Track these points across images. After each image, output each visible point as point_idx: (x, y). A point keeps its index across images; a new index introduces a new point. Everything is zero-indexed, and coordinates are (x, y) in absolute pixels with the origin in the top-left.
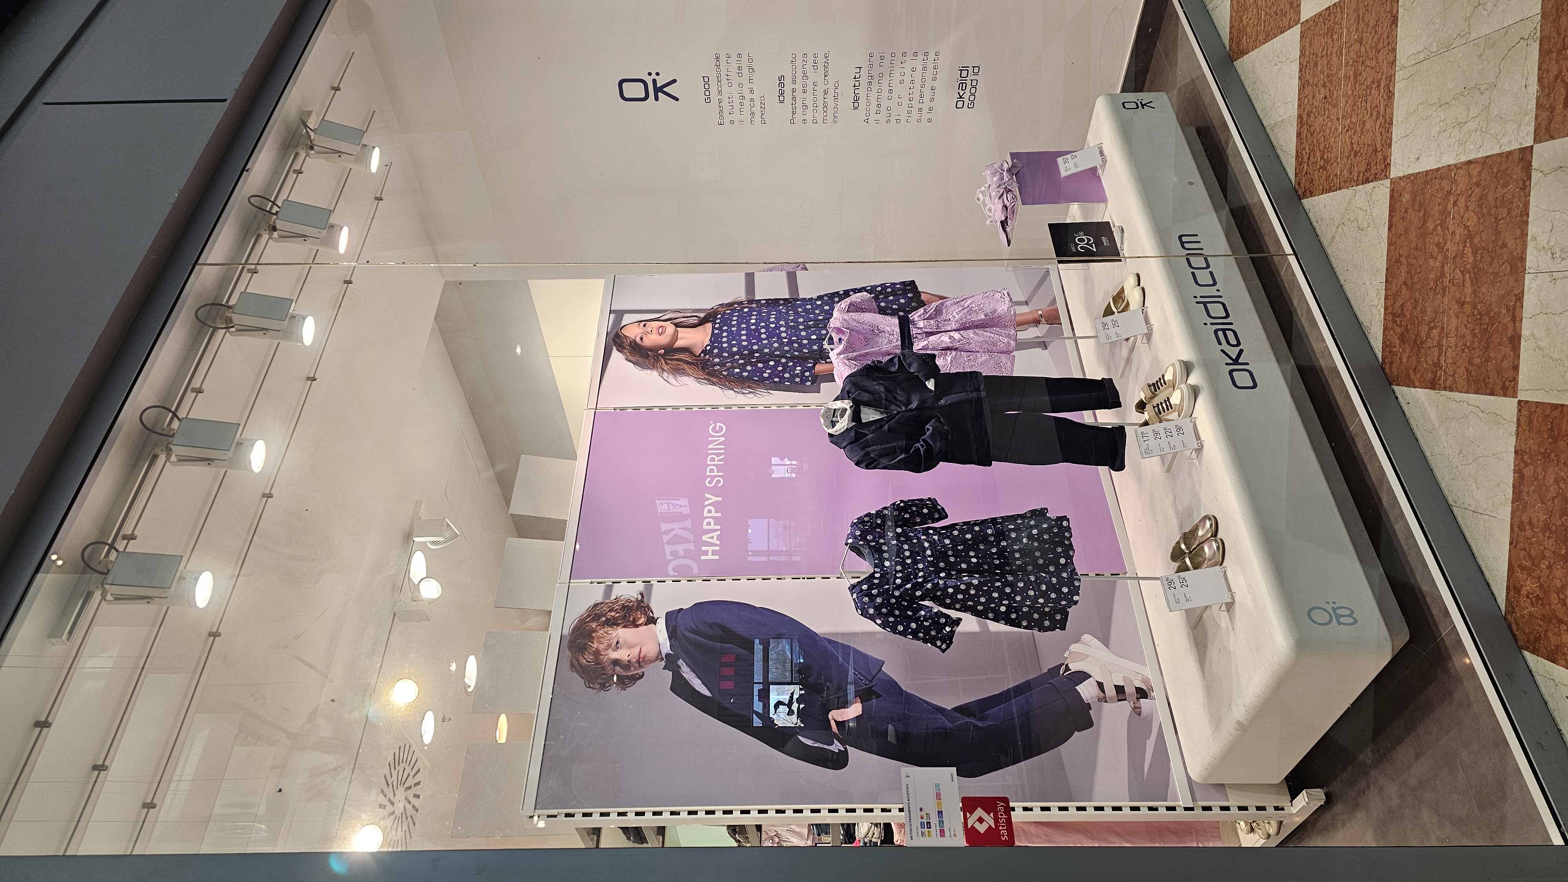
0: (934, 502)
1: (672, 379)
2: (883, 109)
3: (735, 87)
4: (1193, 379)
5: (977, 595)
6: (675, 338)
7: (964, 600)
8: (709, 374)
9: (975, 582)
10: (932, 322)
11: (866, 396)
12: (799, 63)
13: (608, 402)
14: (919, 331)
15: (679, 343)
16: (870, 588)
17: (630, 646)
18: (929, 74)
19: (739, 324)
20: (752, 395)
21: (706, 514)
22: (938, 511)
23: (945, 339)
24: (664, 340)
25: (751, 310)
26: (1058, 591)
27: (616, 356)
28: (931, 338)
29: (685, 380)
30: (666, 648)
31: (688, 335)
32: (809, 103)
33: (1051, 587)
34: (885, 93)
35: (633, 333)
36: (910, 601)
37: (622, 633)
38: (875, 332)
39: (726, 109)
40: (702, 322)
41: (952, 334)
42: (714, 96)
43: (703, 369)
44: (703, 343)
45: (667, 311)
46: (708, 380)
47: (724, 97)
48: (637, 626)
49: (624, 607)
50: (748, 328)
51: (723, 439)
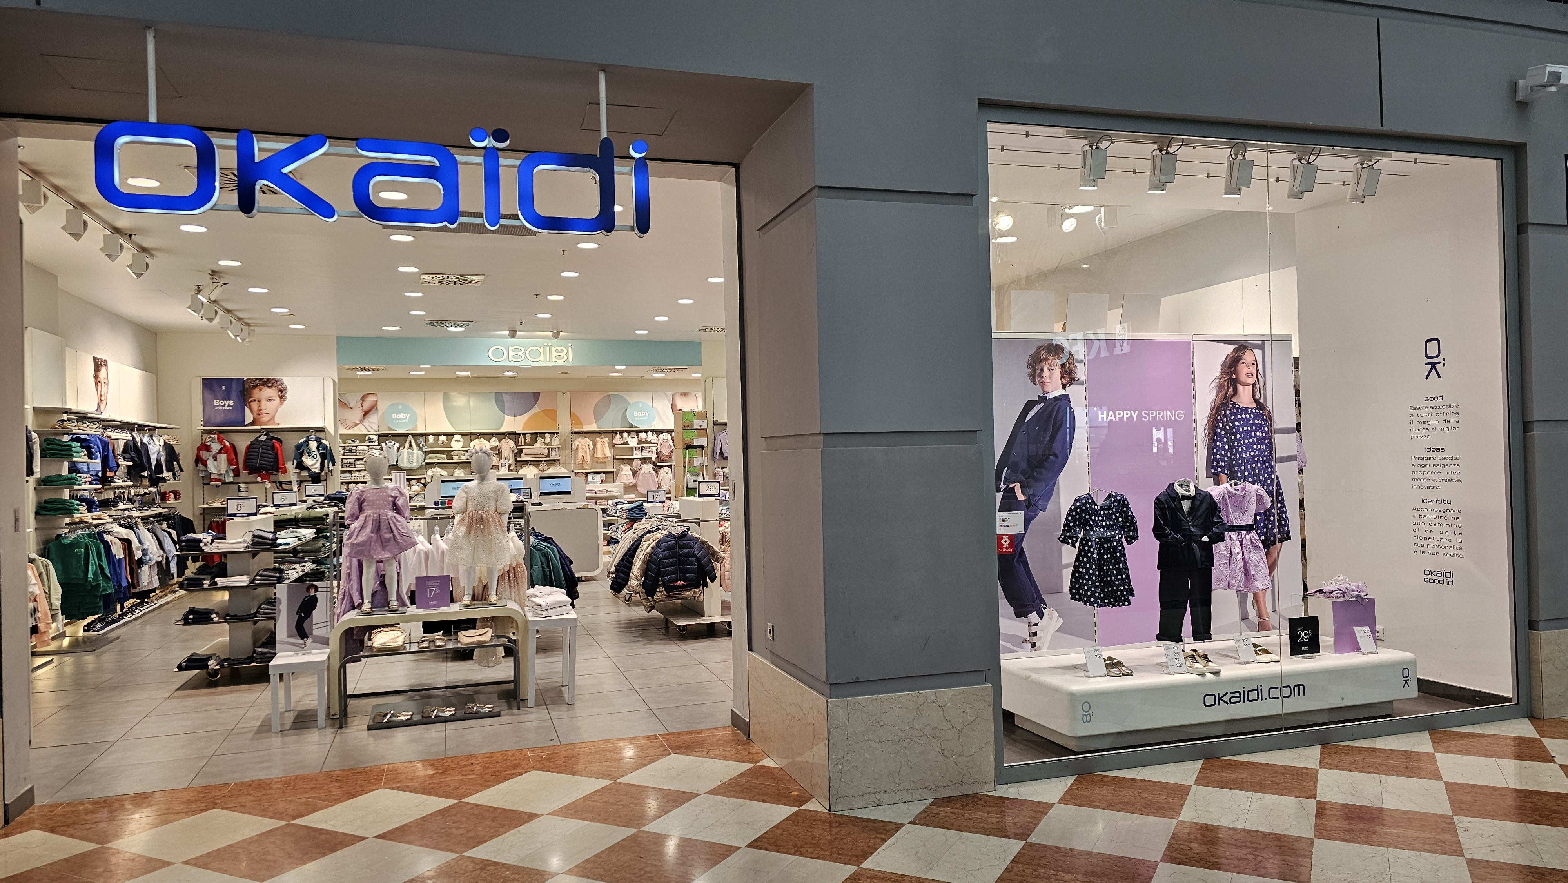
0: (1136, 538)
1: (1213, 385)
2: (1423, 520)
3: (1437, 418)
4: (1209, 676)
5: (1087, 557)
6: (1244, 384)
7: (1085, 551)
8: (1218, 408)
9: (1095, 556)
10: (1249, 544)
11: (1197, 503)
12: (1453, 462)
13: (1196, 348)
14: (1243, 536)
15: (1240, 388)
16: (1090, 504)
17: (1050, 377)
18: (1446, 551)
19: (1256, 425)
20: (1203, 435)
21: (1125, 412)
22: (1131, 540)
23: (1237, 550)
24: (1243, 377)
25: (1266, 433)
26: (1091, 596)
27: (1231, 348)
28: (1238, 543)
29: (1214, 393)
30: (1049, 396)
31: (1246, 392)
32: (1426, 469)
33: (1093, 593)
34: (1434, 521)
35: (1248, 357)
36: (1084, 524)
37: (1057, 372)
38: (1243, 510)
39: (1421, 412)
40: (1257, 401)
41: (1241, 554)
42: (1429, 404)
43: (1221, 404)
44: (1241, 402)
45: (1265, 377)
46: (1214, 407)
47: (1429, 411)
48: (1061, 379)
49: (1071, 370)
50: (1252, 431)
51: (1173, 419)
